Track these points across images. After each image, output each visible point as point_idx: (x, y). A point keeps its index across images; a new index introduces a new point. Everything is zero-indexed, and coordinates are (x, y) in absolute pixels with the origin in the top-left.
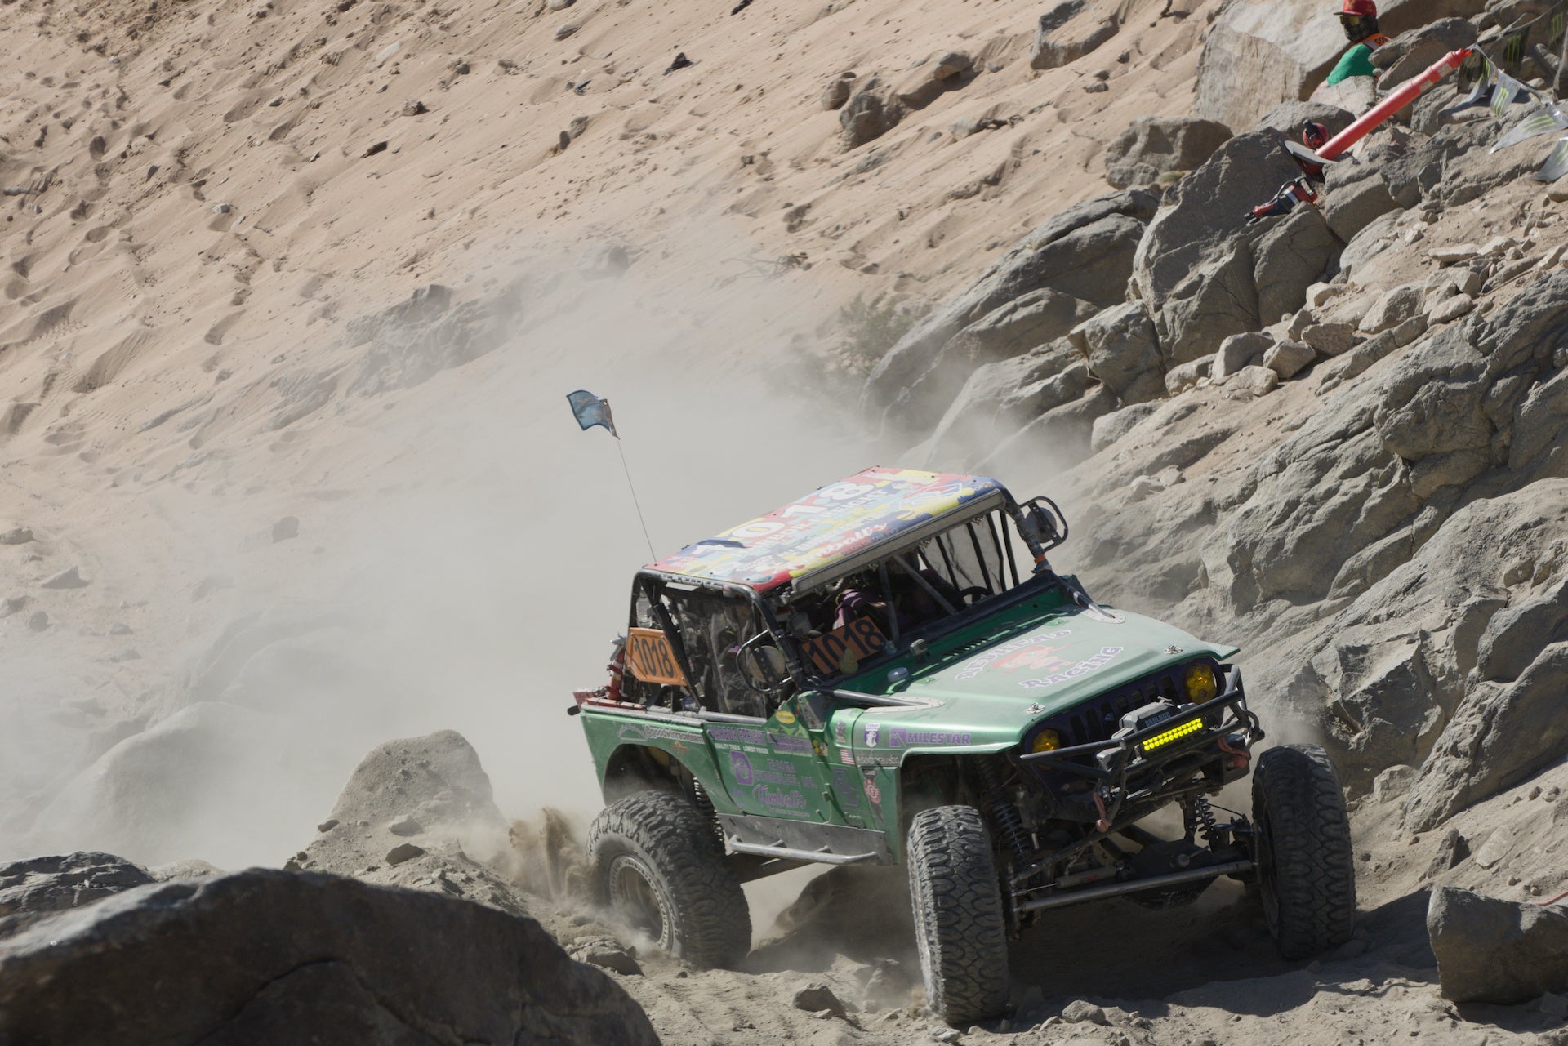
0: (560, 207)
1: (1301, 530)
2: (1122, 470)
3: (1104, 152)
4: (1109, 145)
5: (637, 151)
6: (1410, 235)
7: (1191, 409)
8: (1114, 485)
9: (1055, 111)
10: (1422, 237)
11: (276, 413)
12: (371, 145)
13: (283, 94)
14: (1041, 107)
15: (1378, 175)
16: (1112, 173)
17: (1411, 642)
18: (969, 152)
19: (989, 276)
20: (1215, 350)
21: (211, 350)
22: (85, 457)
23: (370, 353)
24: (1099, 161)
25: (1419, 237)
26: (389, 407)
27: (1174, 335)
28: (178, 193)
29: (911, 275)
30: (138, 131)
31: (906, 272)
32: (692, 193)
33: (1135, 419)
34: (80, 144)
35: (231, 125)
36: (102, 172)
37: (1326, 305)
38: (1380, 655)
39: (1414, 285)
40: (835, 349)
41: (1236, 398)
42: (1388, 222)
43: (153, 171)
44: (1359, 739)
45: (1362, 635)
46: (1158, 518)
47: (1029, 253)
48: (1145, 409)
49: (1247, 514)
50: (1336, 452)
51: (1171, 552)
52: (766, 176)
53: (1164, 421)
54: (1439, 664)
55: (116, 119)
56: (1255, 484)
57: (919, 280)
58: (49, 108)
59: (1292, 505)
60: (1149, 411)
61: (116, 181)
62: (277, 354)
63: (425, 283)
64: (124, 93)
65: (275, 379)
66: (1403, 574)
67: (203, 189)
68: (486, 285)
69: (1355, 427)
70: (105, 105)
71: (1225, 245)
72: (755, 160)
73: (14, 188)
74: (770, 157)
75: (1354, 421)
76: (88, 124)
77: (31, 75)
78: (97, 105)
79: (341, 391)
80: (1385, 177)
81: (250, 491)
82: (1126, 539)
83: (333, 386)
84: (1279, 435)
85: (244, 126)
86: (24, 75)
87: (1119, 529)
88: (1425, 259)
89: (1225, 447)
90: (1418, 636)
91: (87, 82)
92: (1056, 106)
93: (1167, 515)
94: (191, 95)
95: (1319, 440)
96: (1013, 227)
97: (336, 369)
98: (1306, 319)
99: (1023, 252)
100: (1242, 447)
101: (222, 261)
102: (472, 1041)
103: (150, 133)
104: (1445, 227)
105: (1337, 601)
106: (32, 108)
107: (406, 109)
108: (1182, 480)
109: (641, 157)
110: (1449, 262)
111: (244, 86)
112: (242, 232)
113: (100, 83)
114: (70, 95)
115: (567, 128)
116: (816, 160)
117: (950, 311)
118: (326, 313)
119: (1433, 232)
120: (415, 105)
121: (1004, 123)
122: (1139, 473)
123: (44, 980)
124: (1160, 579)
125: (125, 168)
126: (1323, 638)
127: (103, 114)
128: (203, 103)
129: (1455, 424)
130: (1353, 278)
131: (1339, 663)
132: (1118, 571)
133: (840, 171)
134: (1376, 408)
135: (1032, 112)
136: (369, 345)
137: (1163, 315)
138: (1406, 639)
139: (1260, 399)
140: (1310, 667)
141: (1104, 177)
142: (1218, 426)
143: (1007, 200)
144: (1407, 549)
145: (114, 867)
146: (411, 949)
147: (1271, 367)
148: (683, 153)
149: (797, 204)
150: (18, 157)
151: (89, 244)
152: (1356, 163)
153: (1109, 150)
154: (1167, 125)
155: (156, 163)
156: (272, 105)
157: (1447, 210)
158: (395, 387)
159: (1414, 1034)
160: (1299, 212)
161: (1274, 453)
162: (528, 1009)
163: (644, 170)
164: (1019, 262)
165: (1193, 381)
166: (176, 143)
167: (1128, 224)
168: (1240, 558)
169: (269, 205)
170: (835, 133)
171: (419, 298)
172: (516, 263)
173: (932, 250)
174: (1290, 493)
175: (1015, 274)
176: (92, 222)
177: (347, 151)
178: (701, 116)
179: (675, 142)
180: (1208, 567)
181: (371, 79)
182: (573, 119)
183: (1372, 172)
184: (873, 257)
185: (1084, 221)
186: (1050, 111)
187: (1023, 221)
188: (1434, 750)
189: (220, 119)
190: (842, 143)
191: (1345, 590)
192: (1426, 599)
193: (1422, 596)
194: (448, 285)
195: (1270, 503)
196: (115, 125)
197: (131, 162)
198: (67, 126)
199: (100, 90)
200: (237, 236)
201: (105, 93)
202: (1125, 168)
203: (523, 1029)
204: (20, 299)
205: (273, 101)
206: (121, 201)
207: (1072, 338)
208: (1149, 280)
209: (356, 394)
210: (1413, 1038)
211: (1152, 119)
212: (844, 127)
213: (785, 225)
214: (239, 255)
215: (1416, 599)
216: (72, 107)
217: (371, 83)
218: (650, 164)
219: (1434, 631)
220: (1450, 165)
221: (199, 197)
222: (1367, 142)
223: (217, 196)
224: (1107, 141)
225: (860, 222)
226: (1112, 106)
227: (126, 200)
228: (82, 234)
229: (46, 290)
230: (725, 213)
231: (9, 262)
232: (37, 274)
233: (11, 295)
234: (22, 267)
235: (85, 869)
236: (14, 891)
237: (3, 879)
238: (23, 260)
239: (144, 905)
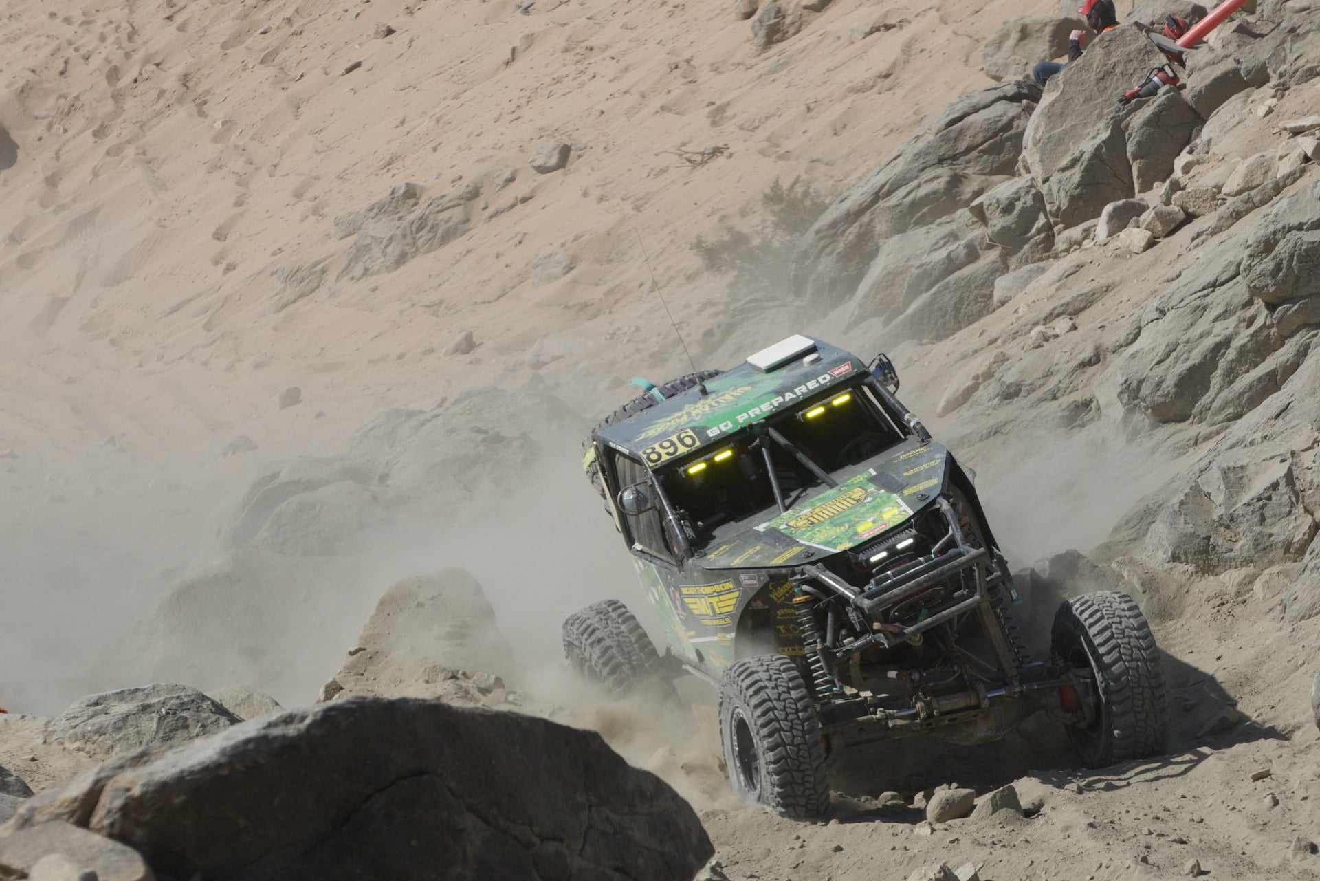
0: (514, 112)
1: (1182, 367)
2: (1022, 321)
3: (982, 48)
4: (985, 42)
5: (578, 62)
6: (1262, 110)
7: (1080, 267)
8: (1015, 335)
9: (938, 14)
10: (1273, 111)
11: (276, 298)
12: (348, 65)
13: (270, 23)
14: (924, 11)
15: (1231, 60)
16: (990, 66)
17: (1283, 461)
18: (865, 52)
19: (895, 159)
20: (1098, 215)
21: (218, 246)
22: (113, 342)
23: (355, 244)
24: (976, 56)
25: (1270, 111)
26: (375, 289)
27: (1060, 203)
28: (182, 113)
29: (819, 160)
30: (147, 60)
31: (814, 158)
32: (627, 96)
33: (1030, 277)
34: (97, 73)
35: (227, 52)
36: (117, 97)
37: (1191, 173)
38: (1257, 473)
39: (1269, 154)
40: (757, 226)
41: (1118, 256)
42: (1242, 100)
43: (162, 93)
44: (1242, 546)
45: (1241, 457)
46: (1055, 362)
47: (930, 137)
48: (1039, 268)
49: (1133, 356)
50: (1208, 299)
51: (1068, 391)
52: (690, 79)
53: (1056, 278)
54: (1309, 479)
55: (128, 50)
56: (1140, 329)
57: (827, 164)
58: (70, 43)
59: (1173, 348)
60: (1043, 270)
61: (130, 104)
62: (276, 248)
63: (400, 183)
64: (133, 28)
65: (275, 269)
66: (1274, 402)
67: (205, 108)
68: (453, 182)
69: (1224, 277)
70: (118, 38)
71: (1101, 125)
72: (680, 66)
73: (44, 114)
74: (692, 63)
75: (1224, 272)
76: (103, 56)
77: (53, 15)
78: (111, 39)
79: (331, 277)
80: (1238, 62)
81: (257, 366)
82: (1028, 381)
83: (324, 271)
84: (1157, 286)
85: (238, 52)
86: (47, 15)
87: (1023, 372)
88: (1276, 131)
89: (1109, 300)
90: (1289, 455)
91: (101, 20)
92: (938, 10)
93: (1064, 359)
94: (192, 28)
95: (1194, 290)
96: (905, 116)
97: (325, 259)
98: (1176, 186)
99: (925, 137)
100: (1125, 298)
101: (225, 169)
102: (548, 839)
103: (158, 61)
104: (1292, 101)
105: (1214, 428)
106: (55, 43)
107: (377, 33)
108: (1074, 328)
109: (581, 67)
110: (1296, 132)
111: (237, 19)
112: (241, 143)
113: (113, 19)
114: (88, 31)
115: (517, 43)
116: (733, 64)
117: (863, 190)
118: (315, 211)
119: (1282, 106)
120: (384, 29)
121: (894, 26)
122: (1036, 324)
123: (178, 801)
124: (1060, 414)
125: (137, 92)
126: (1206, 461)
127: (116, 46)
128: (202, 33)
129: (1311, 271)
130: (1213, 149)
131: (1222, 482)
132: (1023, 408)
133: (753, 73)
134: (1243, 259)
135: (917, 16)
136: (353, 238)
137: (1050, 186)
138: (1279, 459)
139: (1138, 256)
140: (1197, 485)
141: (983, 69)
142: (1102, 281)
143: (899, 92)
144: (1273, 382)
145: (186, 696)
146: (493, 762)
147: (1146, 229)
148: (617, 62)
149: (718, 103)
150: (47, 85)
151: (109, 159)
152: (1212, 49)
153: (986, 46)
154: (1035, 22)
155: (164, 87)
156: (262, 33)
157: (1293, 87)
158: (378, 272)
159: (1306, 798)
161: (1155, 303)
162: (594, 809)
163: (584, 78)
164: (921, 145)
165: (1080, 244)
166: (180, 69)
167: (1013, 109)
168: (1131, 391)
169: (262, 119)
170: (748, 40)
171: (396, 195)
172: (478, 161)
173: (836, 138)
174: (1171, 336)
175: (917, 156)
176: (111, 140)
177: (328, 70)
178: (632, 29)
179: (610, 53)
180: (1101, 403)
181: (346, 8)
182: (522, 35)
183: (1227, 56)
184: (788, 145)
185: (976, 110)
186: (933, 14)
187: (913, 110)
188: (1308, 552)
189: (217, 48)
190: (755, 48)
191: (1220, 418)
192: (1294, 423)
193: (1291, 421)
194: (421, 183)
195: (1152, 345)
196: (128, 55)
197: (142, 87)
198: (86, 58)
199: (113, 26)
200: (236, 147)
201: (118, 27)
202: (1001, 61)
203: (590, 827)
204: (52, 208)
205: (262, 30)
206: (135, 120)
207: (972, 210)
208: (1037, 157)
209: (345, 279)
210: (1303, 802)
211: (1022, 18)
212: (756, 35)
213: (709, 121)
214: (239, 164)
215: (1286, 424)
216: (89, 41)
217: (346, 11)
218: (590, 72)
219: (1302, 451)
220: (1294, 49)
221: (201, 114)
222: (1219, 33)
223: (217, 114)
224: (984, 38)
225: (773, 115)
226: (986, 8)
227: (139, 120)
228: (102, 150)
229: (74, 200)
230: (657, 112)
231: (41, 176)
232: (66, 186)
233: (44, 205)
234: (52, 181)
235: (162, 699)
236: (101, 719)
237: (91, 710)
238: (53, 175)
239: (263, 732)
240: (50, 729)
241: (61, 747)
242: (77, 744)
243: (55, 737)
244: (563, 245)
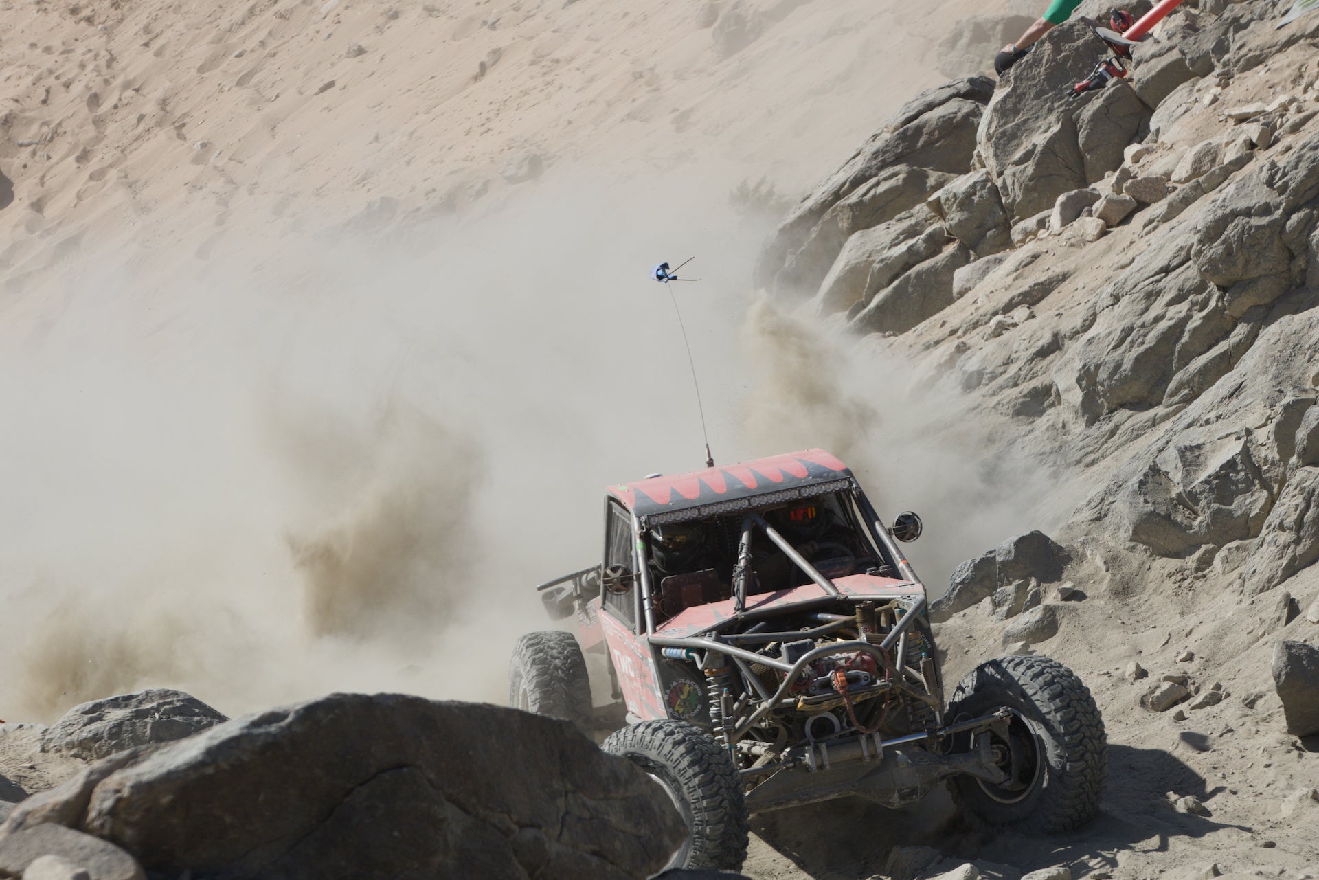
0: (484, 124)
1: (1137, 351)
2: (981, 311)
3: (936, 47)
4: (940, 41)
5: (545, 74)
6: (1207, 99)
7: (1035, 257)
8: (976, 325)
9: (892, 16)
10: (1218, 99)
12: (321, 85)
13: (244, 47)
14: (879, 13)
15: (1176, 51)
16: (944, 65)
17: (1238, 438)
18: (822, 55)
19: (854, 157)
20: (1053, 206)
21: (201, 264)
24: (932, 56)
25: (1215, 100)
27: (1015, 196)
28: (162, 136)
30: (126, 86)
32: (593, 105)
33: (988, 268)
34: (78, 100)
35: (203, 76)
36: (99, 122)
37: (1141, 163)
38: (1213, 451)
39: (1215, 141)
41: (1072, 245)
42: (1188, 89)
43: (141, 118)
44: (1201, 522)
45: (1195, 436)
46: (1015, 350)
47: (887, 136)
48: (996, 259)
49: (1090, 341)
50: (1161, 284)
51: (1028, 377)
52: (654, 87)
53: (1013, 268)
54: (1263, 455)
55: (107, 77)
56: (1095, 315)
58: (51, 72)
59: (1128, 331)
60: (999, 261)
61: (111, 129)
63: (376, 196)
64: (112, 55)
66: (1226, 383)
67: (184, 130)
68: (427, 194)
69: (1176, 262)
70: (97, 66)
71: (1052, 118)
72: (644, 74)
73: (26, 141)
74: (656, 71)
75: (1175, 257)
76: (83, 83)
77: (33, 46)
78: (90, 67)
80: (1183, 53)
82: (989, 369)
84: (1111, 273)
85: (215, 76)
86: (28, 45)
87: (984, 360)
88: (1221, 118)
89: (1065, 287)
90: (1244, 433)
91: (80, 49)
92: (893, 12)
93: (1023, 347)
94: (169, 53)
95: (1146, 276)
96: (862, 117)
98: (1126, 175)
99: (882, 135)
100: (1080, 286)
101: (204, 190)
102: (527, 826)
103: (137, 87)
104: (1236, 90)
105: (1171, 409)
106: (36, 73)
107: (349, 53)
108: (1031, 316)
109: (549, 78)
110: (1242, 119)
111: (212, 42)
112: (219, 164)
113: (92, 48)
114: (67, 60)
115: (484, 58)
116: (695, 71)
117: (824, 189)
118: (294, 227)
119: (1227, 95)
120: (355, 48)
121: (850, 29)
122: (995, 314)
123: (165, 800)
124: (1021, 400)
125: (118, 117)
126: (1164, 440)
127: (96, 74)
128: (179, 58)
129: (1259, 254)
130: (1162, 138)
131: (1179, 460)
132: (984, 396)
133: (716, 80)
134: (1192, 245)
135: (872, 18)
137: (1004, 179)
138: (1234, 437)
139: (1093, 245)
140: (1155, 465)
141: (937, 68)
142: (1058, 270)
143: (858, 93)
144: (1227, 362)
145: (178, 701)
146: (471, 753)
147: (1099, 217)
148: (583, 72)
149: (682, 109)
150: (28, 114)
151: (93, 183)
152: (1157, 42)
153: (940, 46)
154: (987, 21)
155: (143, 112)
156: (237, 56)
157: (1236, 76)
159: (1268, 766)
160: (1113, 86)
161: (1109, 289)
162: (570, 795)
163: (551, 89)
164: (879, 144)
165: (1034, 234)
166: (159, 94)
167: (968, 106)
168: (1087, 377)
169: (240, 140)
170: (710, 48)
171: (372, 210)
172: (450, 174)
173: (798, 140)
174: (1126, 321)
175: (876, 154)
176: (93, 165)
177: (302, 90)
178: (596, 41)
179: (575, 64)
180: (1060, 388)
181: (317, 29)
182: (489, 50)
183: (1171, 48)
185: (931, 107)
186: (888, 16)
187: (871, 111)
188: (1264, 527)
189: (194, 72)
190: (716, 55)
191: (1176, 399)
192: (1248, 402)
193: (1244, 400)
194: (395, 196)
195: (1108, 331)
196: (106, 82)
197: (123, 112)
198: (67, 86)
199: (91, 55)
200: (215, 167)
201: (96, 57)
202: (954, 60)
203: (567, 813)
204: (38, 233)
205: (237, 53)
206: (116, 145)
207: (930, 204)
208: (991, 152)
210: (1267, 769)
211: (974, 17)
212: (716, 42)
213: (673, 127)
214: (218, 184)
215: (1240, 403)
216: (69, 70)
217: (318, 32)
218: (557, 84)
219: (1257, 428)
220: (1236, 38)
221: (181, 137)
222: (1164, 24)
223: (196, 135)
224: (938, 38)
225: (735, 120)
226: (939, 9)
227: (120, 144)
228: (86, 175)
229: (60, 224)
230: (623, 120)
231: (27, 202)
232: (51, 211)
233: (31, 229)
234: (38, 206)
235: (155, 704)
236: (96, 726)
237: (86, 717)
238: (39, 200)
239: (245, 731)
240: (47, 737)
241: (59, 754)
242: (74, 751)
243: (52, 745)
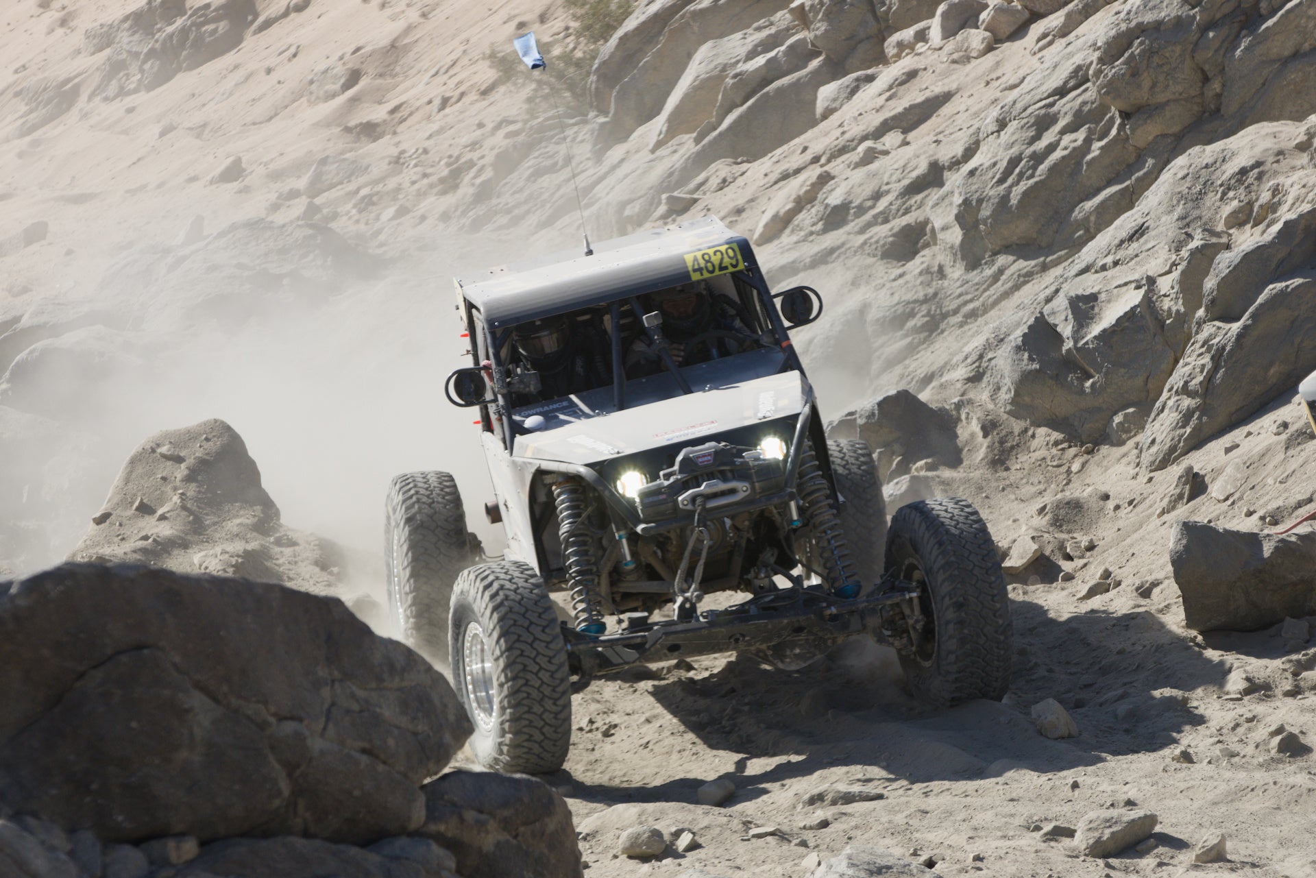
1: (1025, 185)
2: (847, 137)
7: (912, 74)
8: (841, 151)
11: (20, 121)
17: (1138, 288)
20: (933, 15)
23: (109, 60)
26: (130, 110)
27: (891, 3)
33: (857, 86)
38: (1110, 301)
40: (558, 34)
41: (954, 62)
45: (1090, 284)
46: (885, 181)
48: (867, 76)
49: (971, 174)
50: (1055, 108)
51: (900, 213)
53: (885, 86)
54: (1166, 307)
56: (977, 143)
59: (1014, 162)
60: (870, 78)
62: (18, 64)
65: (18, 89)
66: (1126, 222)
69: (1072, 83)
75: (1071, 77)
79: (84, 97)
82: (856, 203)
83: (75, 91)
84: (999, 95)
87: (849, 192)
89: (945, 111)
90: (1144, 282)
93: (894, 178)
95: (1037, 98)
97: (76, 77)
100: (963, 108)
108: (906, 144)
118: (63, 22)
124: (890, 240)
126: (1053, 288)
129: (1167, 75)
131: (1070, 311)
132: (850, 234)
134: (1092, 63)
136: (108, 51)
138: (1133, 286)
139: (977, 61)
140: (1042, 317)
142: (938, 89)
144: (1129, 199)
147: (986, 30)
158: (136, 91)
161: (995, 112)
165: (912, 48)
168: (967, 215)
174: (1012, 149)
180: (936, 225)
192: (1149, 246)
193: (1145, 243)
195: (993, 159)
207: (793, 12)
209: (97, 99)
215: (1140, 247)
244: (341, 58)
